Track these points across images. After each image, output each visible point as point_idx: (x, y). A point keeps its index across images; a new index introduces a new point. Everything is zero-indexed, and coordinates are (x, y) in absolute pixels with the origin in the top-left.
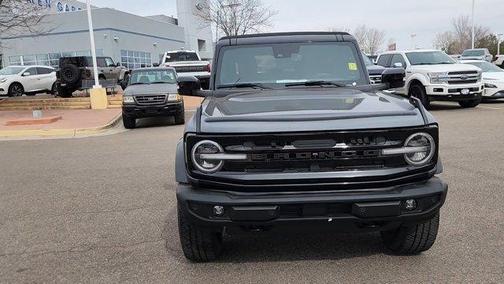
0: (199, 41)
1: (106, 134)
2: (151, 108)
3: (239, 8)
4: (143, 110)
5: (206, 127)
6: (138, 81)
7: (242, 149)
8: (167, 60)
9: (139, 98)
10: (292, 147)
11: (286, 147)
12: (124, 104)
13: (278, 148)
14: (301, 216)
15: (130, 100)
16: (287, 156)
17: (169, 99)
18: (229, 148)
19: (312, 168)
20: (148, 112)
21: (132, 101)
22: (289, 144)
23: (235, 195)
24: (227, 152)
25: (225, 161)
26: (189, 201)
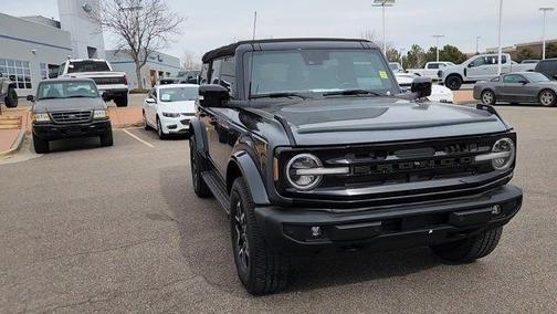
0: (89, 48)
1: (9, 161)
2: (74, 127)
3: (141, 12)
4: (63, 131)
5: (301, 140)
6: (45, 95)
7: (345, 161)
8: (70, 70)
9: (56, 115)
10: (394, 158)
11: (389, 158)
12: (34, 122)
13: (379, 159)
14: (400, 230)
15: (44, 118)
16: (390, 167)
17: (95, 116)
18: (329, 162)
19: (411, 179)
20: (69, 132)
21: (48, 119)
22: (391, 154)
23: (334, 213)
24: (326, 166)
26: (284, 224)
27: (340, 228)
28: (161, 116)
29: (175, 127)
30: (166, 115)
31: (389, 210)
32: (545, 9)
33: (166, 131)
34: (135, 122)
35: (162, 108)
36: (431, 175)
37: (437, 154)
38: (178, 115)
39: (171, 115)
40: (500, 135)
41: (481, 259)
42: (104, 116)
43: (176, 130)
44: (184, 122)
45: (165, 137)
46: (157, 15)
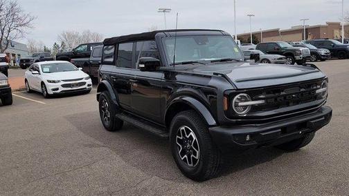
5: (240, 86)
7: (262, 97)
10: (284, 93)
11: (282, 93)
13: (277, 94)
16: (283, 98)
18: (255, 97)
19: (290, 104)
22: (283, 91)
25: (252, 105)
26: (234, 135)
27: (263, 134)
28: (46, 83)
29: (57, 89)
30: (50, 82)
31: (282, 122)
32: (250, 16)
33: (51, 92)
34: (18, 88)
35: (45, 77)
36: (297, 102)
37: (302, 90)
38: (59, 81)
39: (54, 82)
40: (322, 79)
41: (304, 148)
42: (7, 84)
43: (58, 91)
44: (63, 86)
45: (49, 97)
46: (14, 15)
